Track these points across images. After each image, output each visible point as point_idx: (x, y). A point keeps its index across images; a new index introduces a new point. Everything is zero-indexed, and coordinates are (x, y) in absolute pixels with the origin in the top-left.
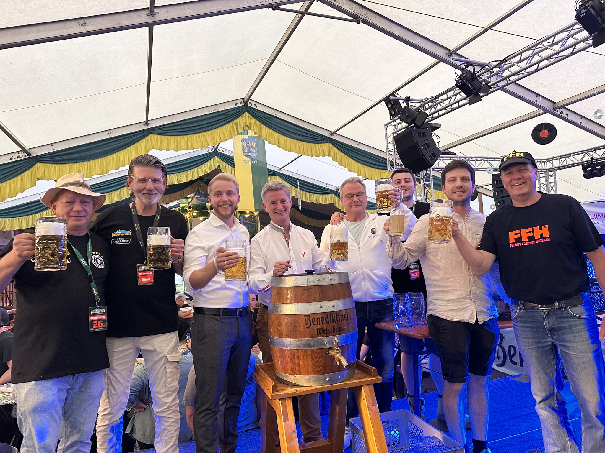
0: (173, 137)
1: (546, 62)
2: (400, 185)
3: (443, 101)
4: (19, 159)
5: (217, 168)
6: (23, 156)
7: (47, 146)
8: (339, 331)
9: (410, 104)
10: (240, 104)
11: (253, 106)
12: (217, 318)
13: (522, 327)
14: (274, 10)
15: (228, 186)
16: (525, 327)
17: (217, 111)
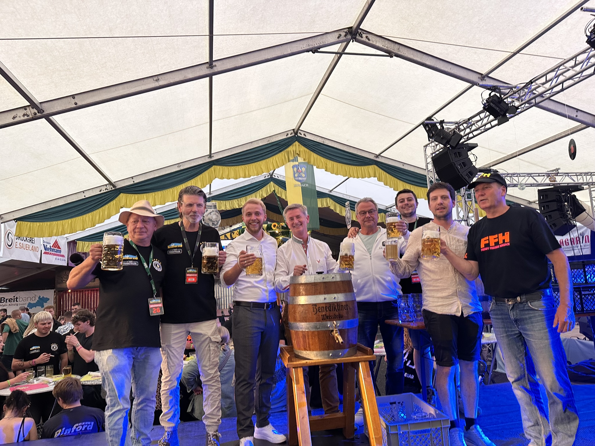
0: (233, 167)
1: (571, 82)
2: (404, 203)
3: (477, 122)
4: (107, 191)
5: (273, 192)
6: (110, 188)
7: (129, 179)
8: (339, 317)
9: (445, 127)
10: (291, 134)
11: (303, 136)
12: (249, 309)
13: (495, 318)
14: (314, 53)
15: (256, 208)
16: (497, 319)
17: (270, 142)
